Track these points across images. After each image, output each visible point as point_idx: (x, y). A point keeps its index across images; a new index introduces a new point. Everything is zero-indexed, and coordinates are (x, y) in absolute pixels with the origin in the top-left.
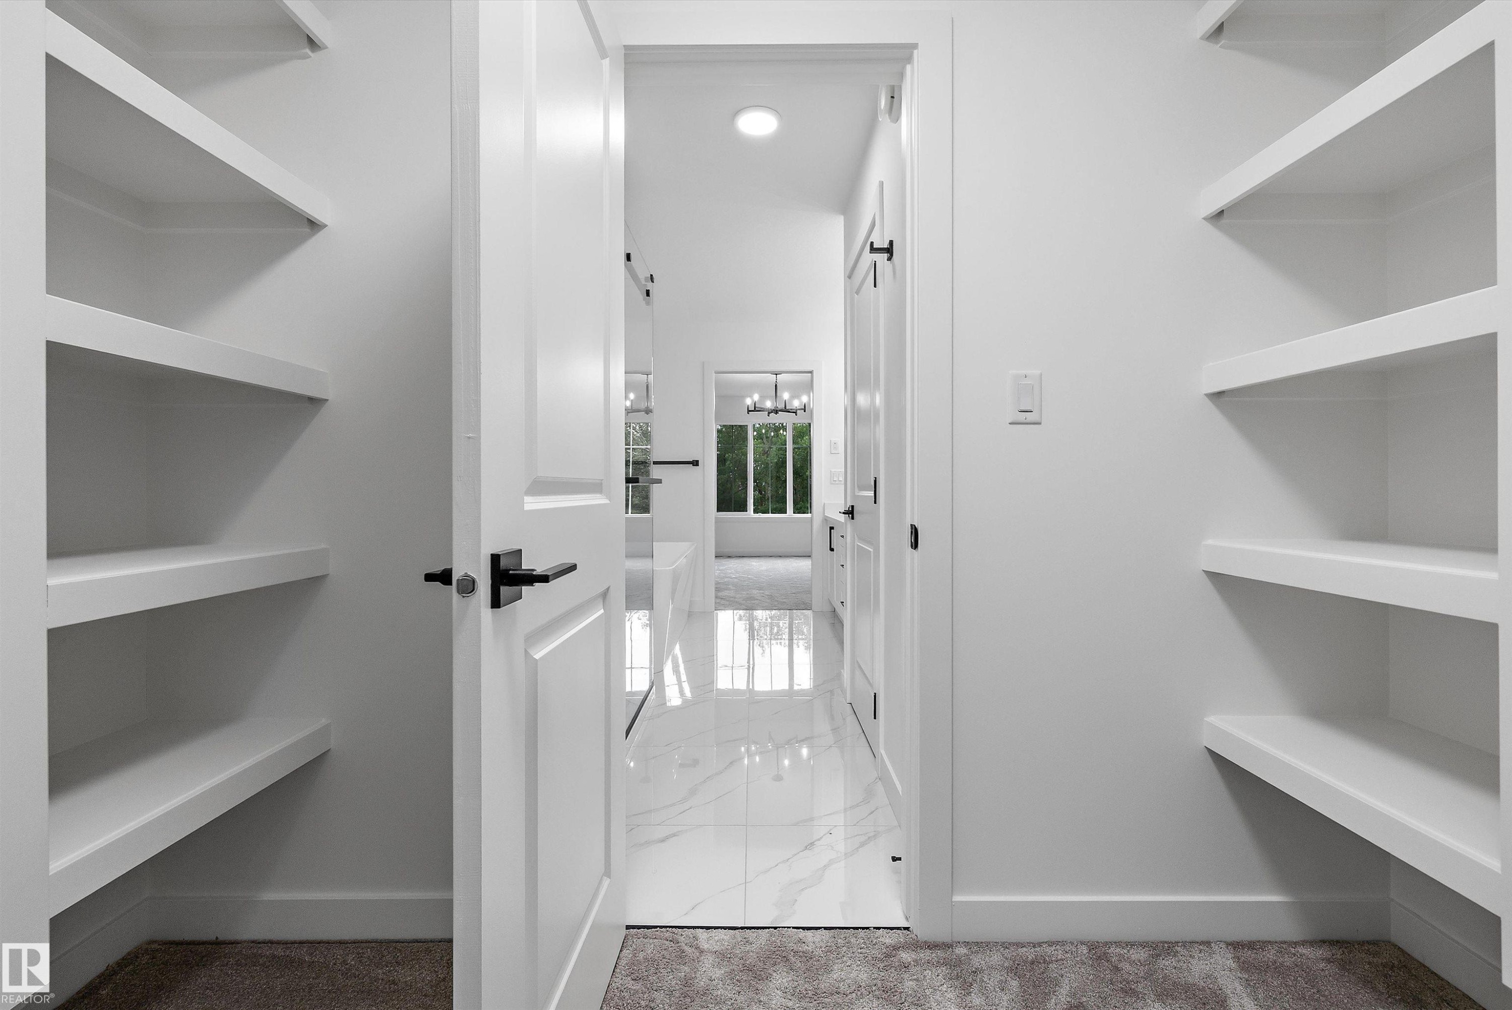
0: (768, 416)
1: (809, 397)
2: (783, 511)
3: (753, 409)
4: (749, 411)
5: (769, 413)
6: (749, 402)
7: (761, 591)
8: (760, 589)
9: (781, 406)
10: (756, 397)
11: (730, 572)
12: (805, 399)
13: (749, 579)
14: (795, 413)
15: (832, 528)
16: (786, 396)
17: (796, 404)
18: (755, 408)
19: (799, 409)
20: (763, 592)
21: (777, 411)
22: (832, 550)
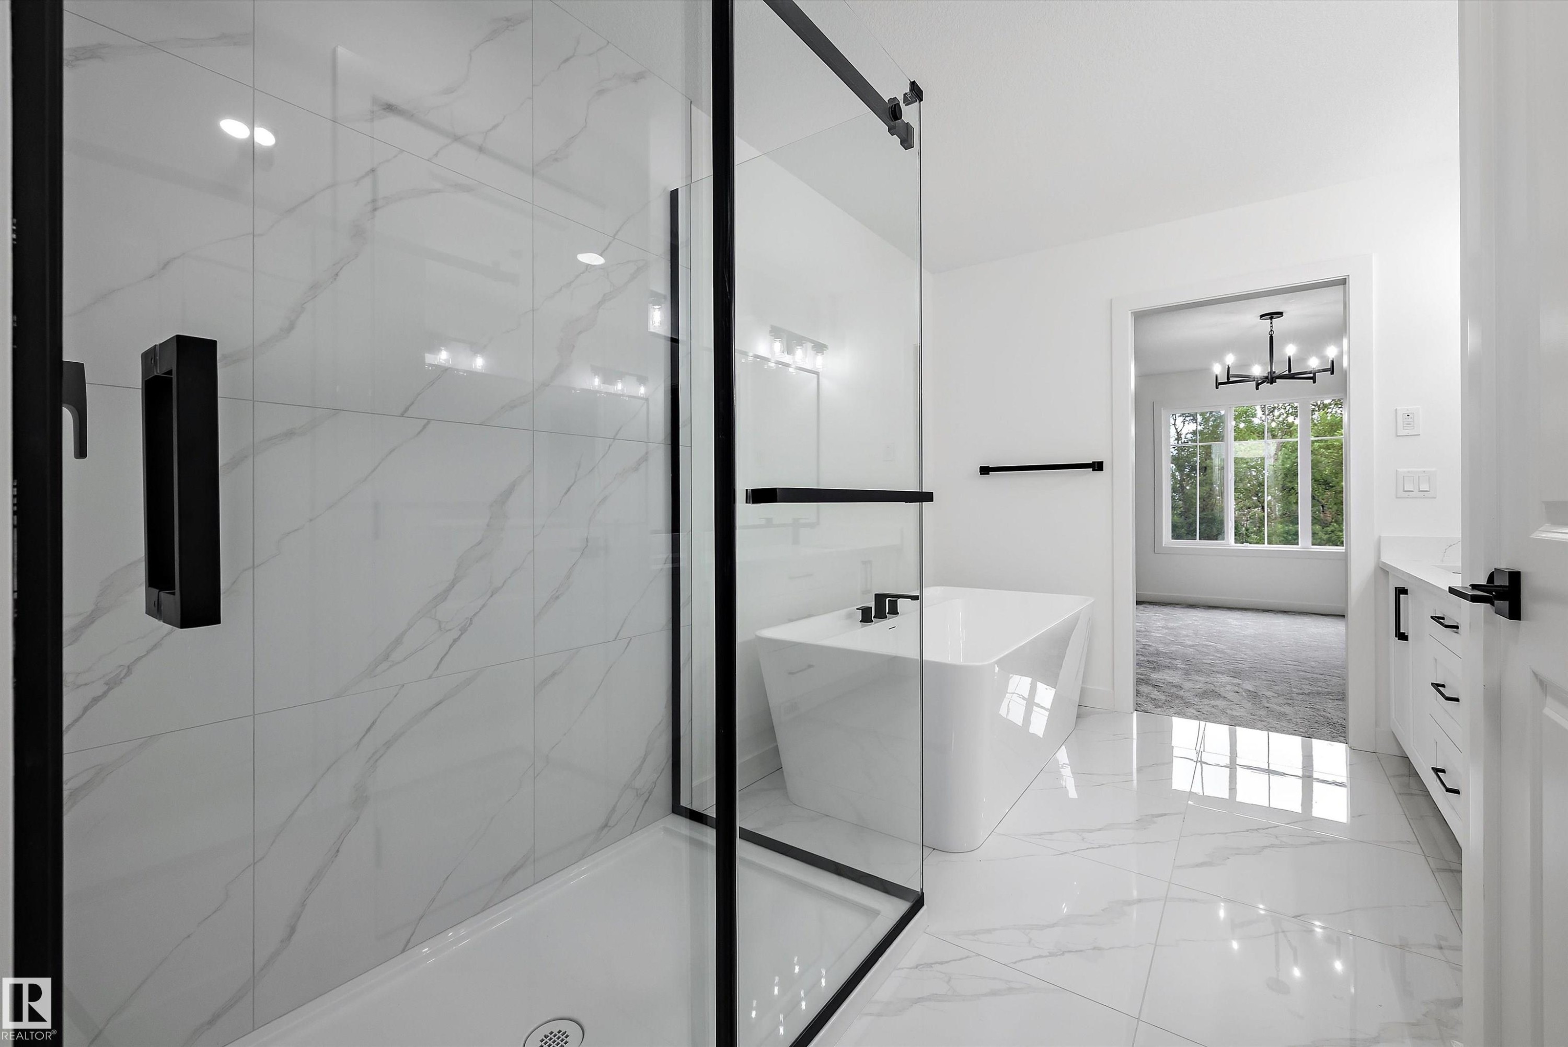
0: (1257, 389)
1: (1341, 346)
2: (1292, 538)
3: (1226, 381)
4: (1218, 384)
5: (1258, 385)
6: (1218, 369)
7: (1237, 681)
8: (1236, 674)
9: (1280, 368)
10: (1230, 359)
11: (1185, 633)
12: (1331, 352)
13: (1217, 651)
14: (1313, 379)
15: (1401, 591)
16: (1291, 350)
17: (1314, 363)
18: (1228, 379)
19: (1319, 371)
20: (1240, 682)
21: (1272, 378)
22: (1402, 637)
